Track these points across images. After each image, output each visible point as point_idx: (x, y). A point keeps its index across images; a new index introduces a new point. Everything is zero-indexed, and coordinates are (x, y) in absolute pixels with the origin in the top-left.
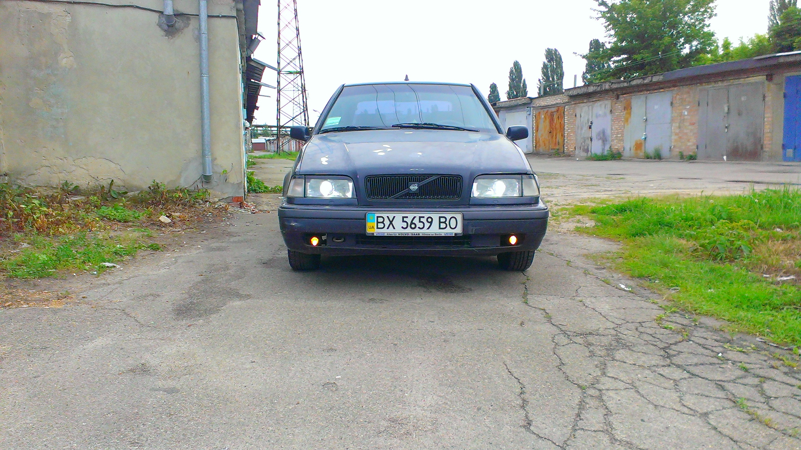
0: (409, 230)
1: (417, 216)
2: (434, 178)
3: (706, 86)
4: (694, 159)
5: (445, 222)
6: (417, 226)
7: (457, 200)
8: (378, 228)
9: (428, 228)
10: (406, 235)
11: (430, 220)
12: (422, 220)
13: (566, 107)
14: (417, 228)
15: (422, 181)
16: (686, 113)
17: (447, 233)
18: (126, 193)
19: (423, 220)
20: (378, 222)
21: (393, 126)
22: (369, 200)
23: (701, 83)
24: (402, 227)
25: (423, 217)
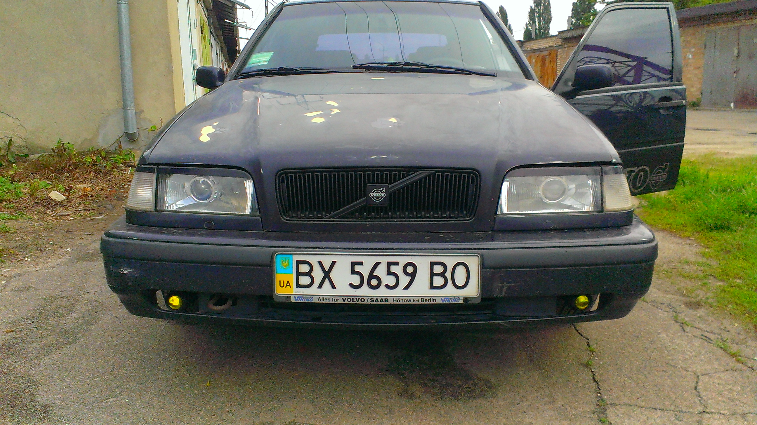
0: (365, 291)
1: (384, 260)
2: (420, 175)
3: (712, 27)
4: (699, 106)
5: (442, 275)
6: (384, 283)
7: (469, 220)
8: (298, 285)
9: (407, 288)
10: (360, 302)
11: (410, 270)
12: (393, 269)
13: (559, 50)
14: (382, 286)
15: (395, 181)
16: (690, 56)
17: (447, 298)
18: (27, 156)
19: (397, 270)
20: (299, 274)
21: (354, 67)
22: (284, 219)
23: (709, 24)
24: (351, 285)
25: (397, 264)
